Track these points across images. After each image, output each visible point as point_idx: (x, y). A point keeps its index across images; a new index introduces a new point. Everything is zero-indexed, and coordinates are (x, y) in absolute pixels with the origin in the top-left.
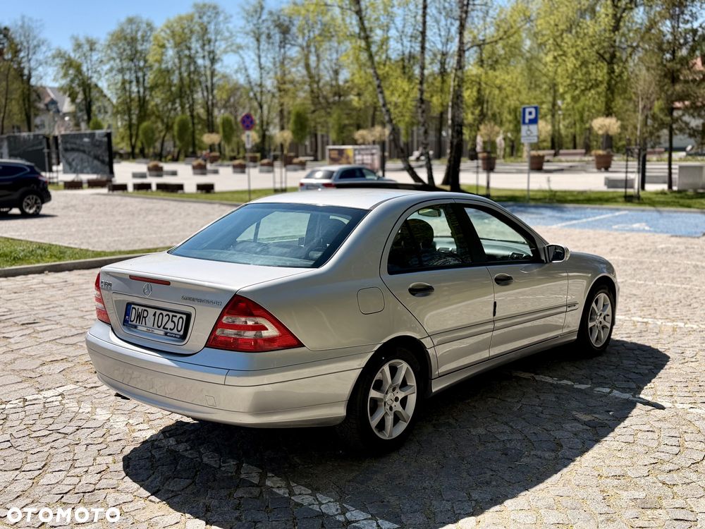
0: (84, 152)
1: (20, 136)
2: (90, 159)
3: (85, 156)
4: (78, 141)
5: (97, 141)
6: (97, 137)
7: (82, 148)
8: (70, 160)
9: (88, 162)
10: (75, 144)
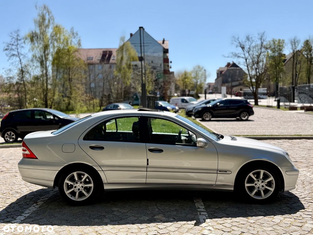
0: (306, 94)
1: (284, 88)
2: (308, 97)
3: (306, 96)
4: (304, 89)
5: (311, 88)
6: (311, 87)
7: (305, 92)
8: (301, 97)
9: (307, 98)
10: (303, 90)
